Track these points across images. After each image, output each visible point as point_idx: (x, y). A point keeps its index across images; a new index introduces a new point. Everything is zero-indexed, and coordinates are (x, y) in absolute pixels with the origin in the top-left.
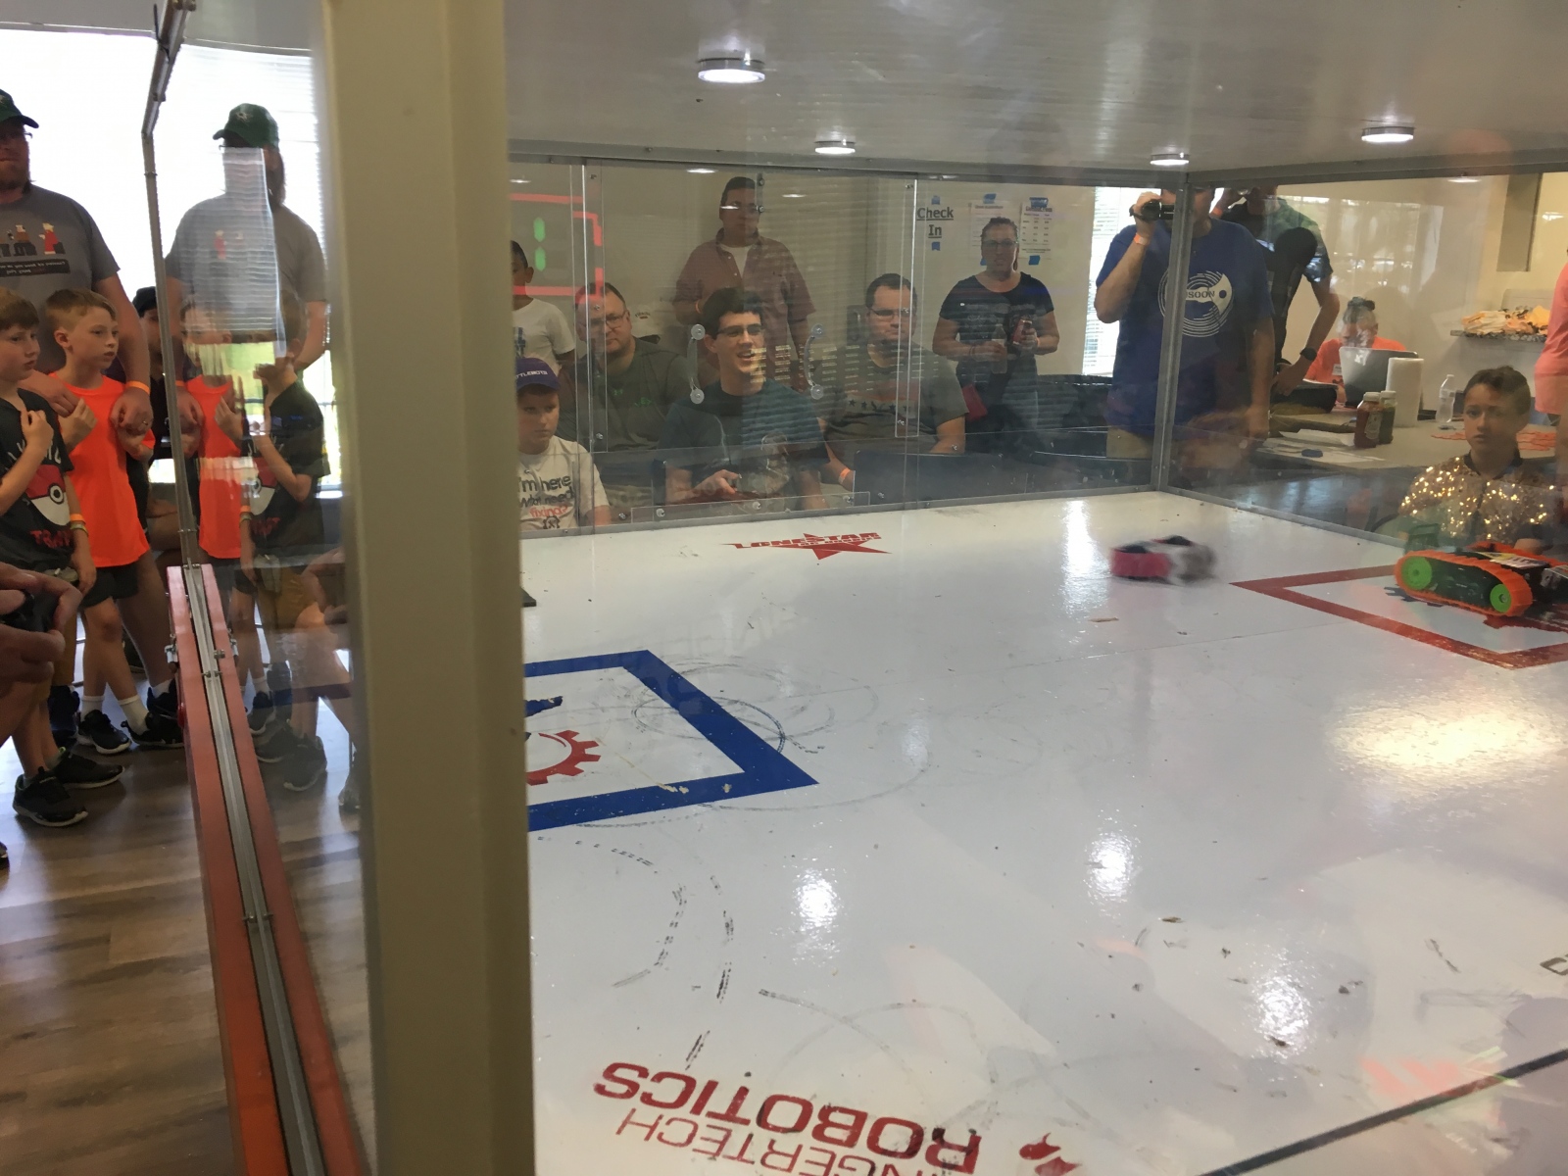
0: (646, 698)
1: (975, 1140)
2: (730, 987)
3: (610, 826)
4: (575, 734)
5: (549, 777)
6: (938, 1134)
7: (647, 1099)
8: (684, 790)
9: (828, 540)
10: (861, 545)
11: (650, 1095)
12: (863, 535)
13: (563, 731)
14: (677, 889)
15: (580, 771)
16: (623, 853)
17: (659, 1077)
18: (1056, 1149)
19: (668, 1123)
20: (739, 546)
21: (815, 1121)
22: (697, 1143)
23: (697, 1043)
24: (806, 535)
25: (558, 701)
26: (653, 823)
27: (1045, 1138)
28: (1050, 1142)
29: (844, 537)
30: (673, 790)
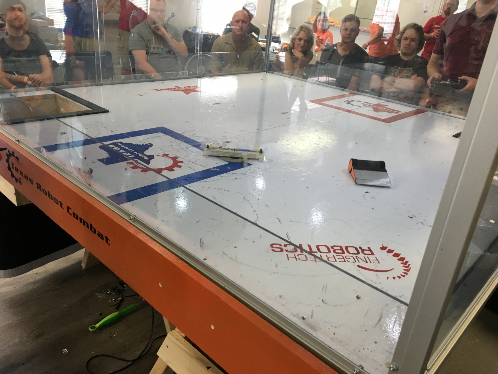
0: (179, 143)
1: (369, 248)
2: (281, 221)
3: (207, 182)
4: (168, 155)
5: (174, 169)
6: (360, 248)
7: (287, 251)
8: (218, 170)
9: (184, 88)
10: (195, 90)
11: (287, 250)
12: (193, 86)
13: (163, 154)
14: (243, 198)
15: (182, 166)
16: (218, 189)
17: (285, 246)
18: (387, 247)
19: (298, 255)
20: (157, 90)
21: (332, 250)
22: (309, 259)
23: (287, 236)
24: (176, 86)
25: (151, 145)
26: (218, 180)
27: (383, 245)
28: (385, 246)
29: (188, 87)
30: (214, 170)
